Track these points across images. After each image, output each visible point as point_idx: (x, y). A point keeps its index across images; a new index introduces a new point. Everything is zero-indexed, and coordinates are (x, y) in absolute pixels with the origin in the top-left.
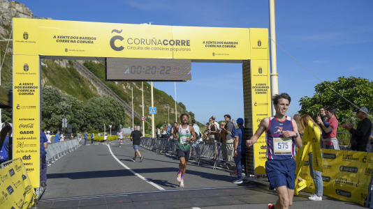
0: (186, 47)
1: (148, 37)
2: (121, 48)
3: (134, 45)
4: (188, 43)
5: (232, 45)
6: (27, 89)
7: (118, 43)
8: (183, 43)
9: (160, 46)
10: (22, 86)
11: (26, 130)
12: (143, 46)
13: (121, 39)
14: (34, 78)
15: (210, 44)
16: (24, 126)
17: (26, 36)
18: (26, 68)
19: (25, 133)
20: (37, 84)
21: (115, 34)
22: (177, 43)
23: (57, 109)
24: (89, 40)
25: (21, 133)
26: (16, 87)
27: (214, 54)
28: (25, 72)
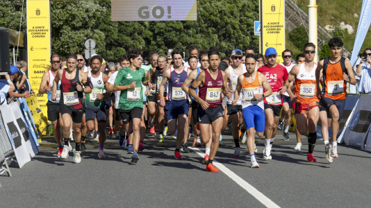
6: (39, 33)
10: (35, 29)
11: (39, 69)
16: (38, 66)
18: (38, 12)
19: (38, 72)
20: (48, 26)
25: (35, 72)
26: (30, 31)
28: (37, 16)
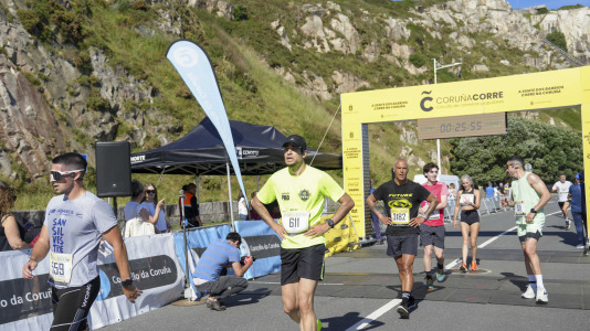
0: (498, 99)
1: (458, 95)
2: (431, 109)
3: (443, 104)
4: (500, 94)
5: (556, 90)
6: (353, 154)
7: (427, 104)
8: (495, 95)
9: (470, 102)
10: (350, 150)
11: (353, 187)
12: (452, 104)
13: (430, 99)
14: (357, 143)
15: (528, 93)
16: (352, 185)
17: (351, 108)
19: (353, 190)
20: (360, 147)
21: (425, 95)
22: (489, 96)
23: (521, 151)
24: (401, 105)
26: (345, 152)
27: (532, 103)
28: (351, 139)
